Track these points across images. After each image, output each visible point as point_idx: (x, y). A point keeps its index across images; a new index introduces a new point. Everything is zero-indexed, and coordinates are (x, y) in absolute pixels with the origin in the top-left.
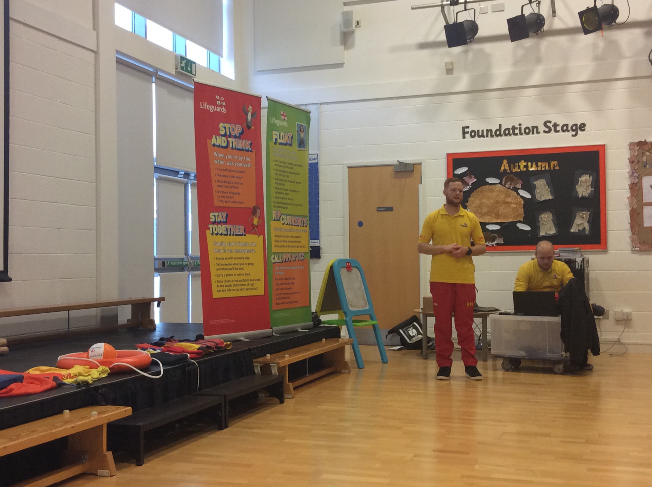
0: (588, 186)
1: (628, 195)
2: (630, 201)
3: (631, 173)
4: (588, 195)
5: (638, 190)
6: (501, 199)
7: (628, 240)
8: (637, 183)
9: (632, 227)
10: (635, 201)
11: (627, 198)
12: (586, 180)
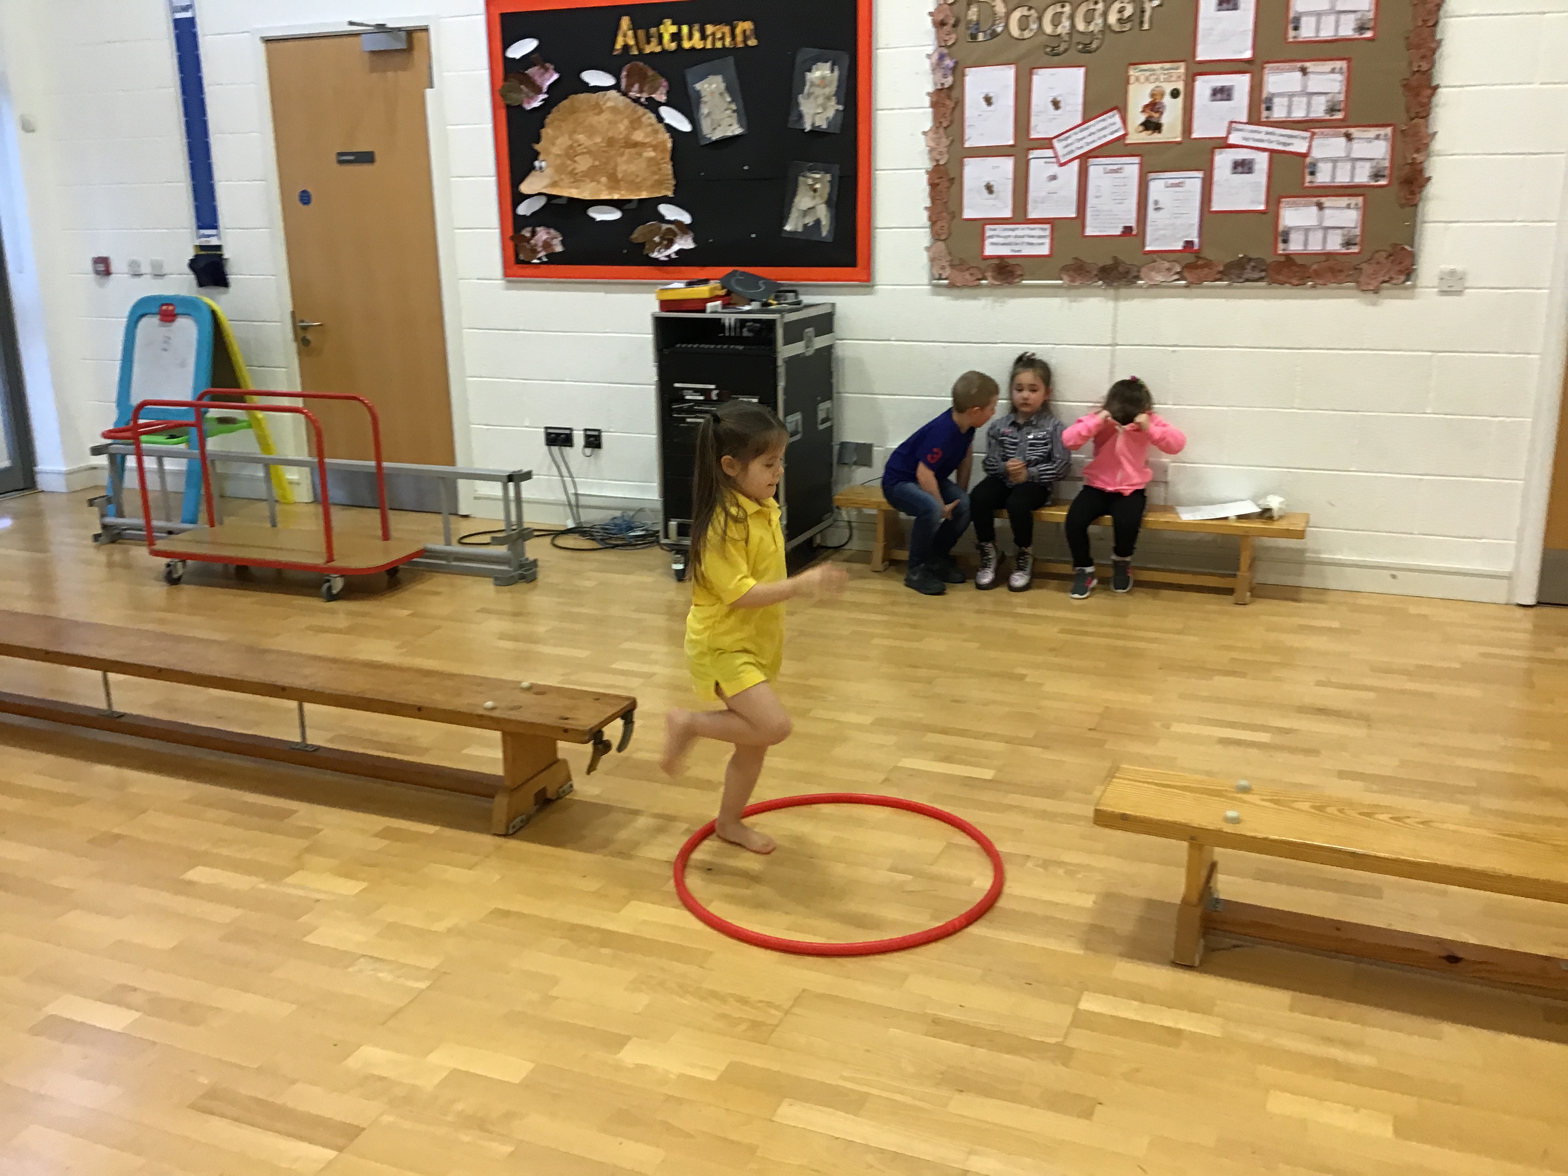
0: (828, 98)
1: (927, 124)
2: (932, 144)
3: (935, 57)
4: (829, 124)
5: (954, 109)
6: (621, 133)
7: (924, 258)
8: (951, 88)
9: (934, 220)
10: (945, 142)
11: (924, 133)
12: (823, 78)
